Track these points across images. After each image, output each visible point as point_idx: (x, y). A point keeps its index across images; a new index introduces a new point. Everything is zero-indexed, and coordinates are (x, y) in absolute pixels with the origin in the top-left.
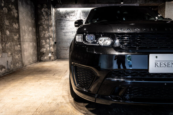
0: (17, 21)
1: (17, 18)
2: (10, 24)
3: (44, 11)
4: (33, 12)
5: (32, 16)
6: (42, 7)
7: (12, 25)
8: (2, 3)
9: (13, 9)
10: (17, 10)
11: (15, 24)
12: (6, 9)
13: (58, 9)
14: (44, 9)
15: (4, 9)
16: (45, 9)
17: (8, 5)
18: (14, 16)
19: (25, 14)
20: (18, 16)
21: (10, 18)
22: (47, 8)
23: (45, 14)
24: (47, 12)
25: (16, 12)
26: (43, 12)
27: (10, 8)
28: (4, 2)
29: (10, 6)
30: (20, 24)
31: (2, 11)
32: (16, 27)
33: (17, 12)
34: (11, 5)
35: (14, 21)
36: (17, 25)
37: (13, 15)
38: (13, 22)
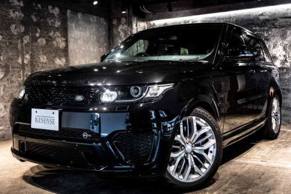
0: (63, 54)
1: (64, 50)
2: (49, 60)
3: (122, 29)
4: (104, 33)
5: (98, 41)
6: (119, 23)
7: (54, 61)
8: (37, 32)
9: (58, 36)
10: (64, 38)
11: (60, 59)
12: (44, 40)
13: (152, 23)
14: (121, 26)
15: (39, 41)
16: (123, 25)
17: (47, 33)
18: (59, 47)
19: (83, 40)
20: (67, 46)
21: (50, 51)
22: (126, 24)
23: (123, 36)
24: (126, 31)
25: (62, 41)
26: (120, 32)
27: (50, 37)
28: (40, 31)
29: (51, 34)
30: (70, 58)
31: (36, 44)
32: (61, 64)
33: (64, 41)
34: (53, 33)
35: (58, 55)
36: (64, 60)
37: (55, 45)
38: (55, 57)
